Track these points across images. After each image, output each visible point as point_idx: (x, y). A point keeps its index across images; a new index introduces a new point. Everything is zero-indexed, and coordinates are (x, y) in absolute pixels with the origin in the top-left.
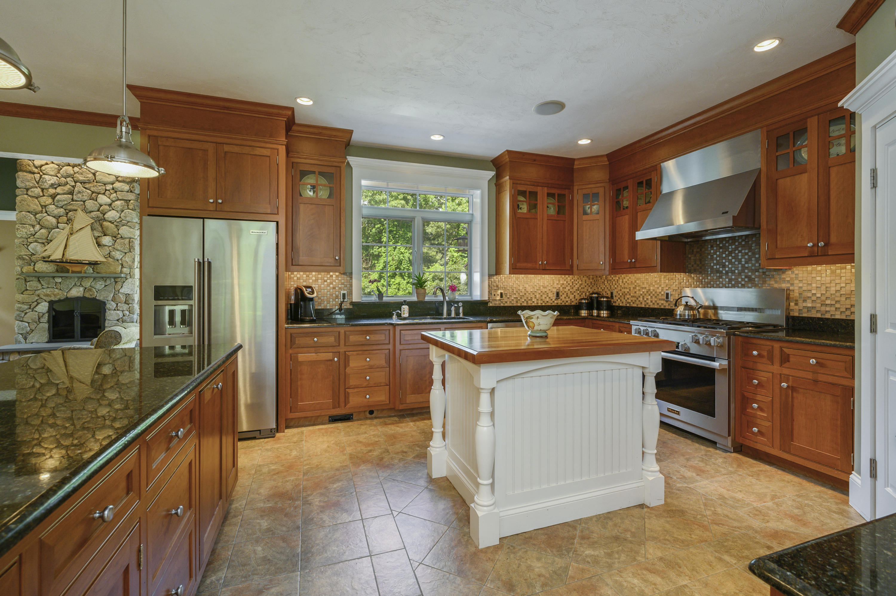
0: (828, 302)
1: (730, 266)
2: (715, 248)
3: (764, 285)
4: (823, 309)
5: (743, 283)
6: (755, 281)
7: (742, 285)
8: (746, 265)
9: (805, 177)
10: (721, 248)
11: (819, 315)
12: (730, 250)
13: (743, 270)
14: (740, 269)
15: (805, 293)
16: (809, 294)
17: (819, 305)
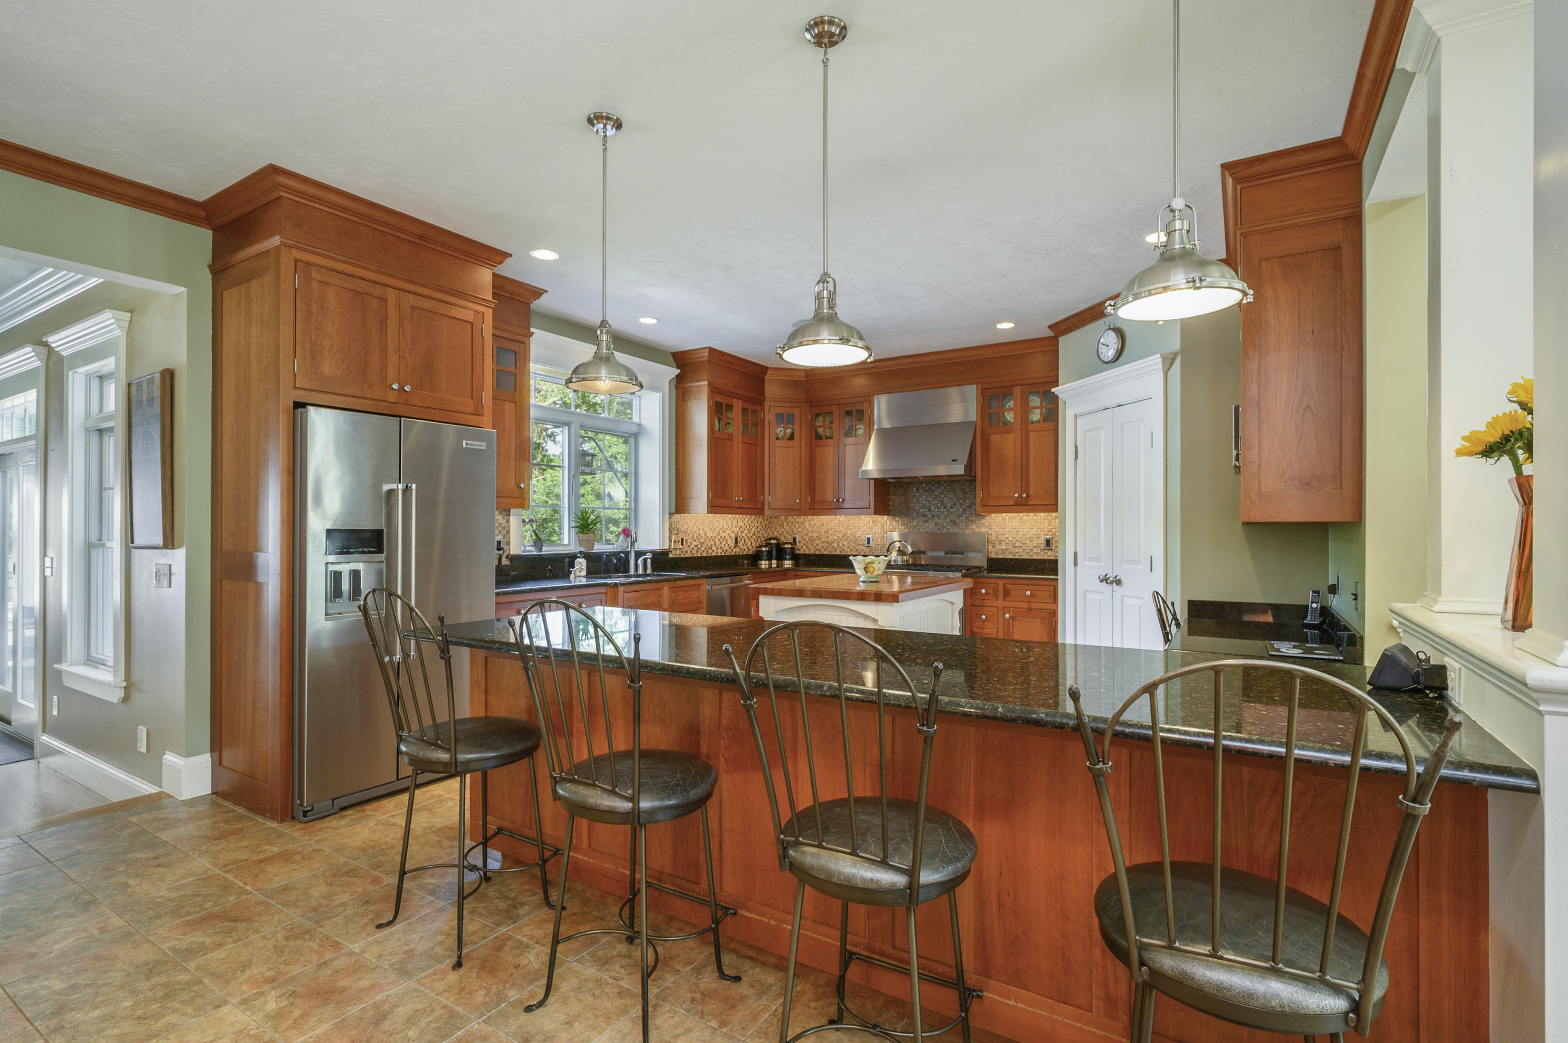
0: (1018, 544)
1: (936, 510)
2: (921, 491)
3: (967, 530)
4: (1014, 550)
5: (948, 527)
6: (959, 525)
8: (952, 510)
9: (1011, 437)
10: (926, 491)
11: (1011, 556)
12: (936, 494)
13: (948, 516)
14: (945, 513)
15: (1000, 536)
16: (1004, 538)
17: (1011, 547)
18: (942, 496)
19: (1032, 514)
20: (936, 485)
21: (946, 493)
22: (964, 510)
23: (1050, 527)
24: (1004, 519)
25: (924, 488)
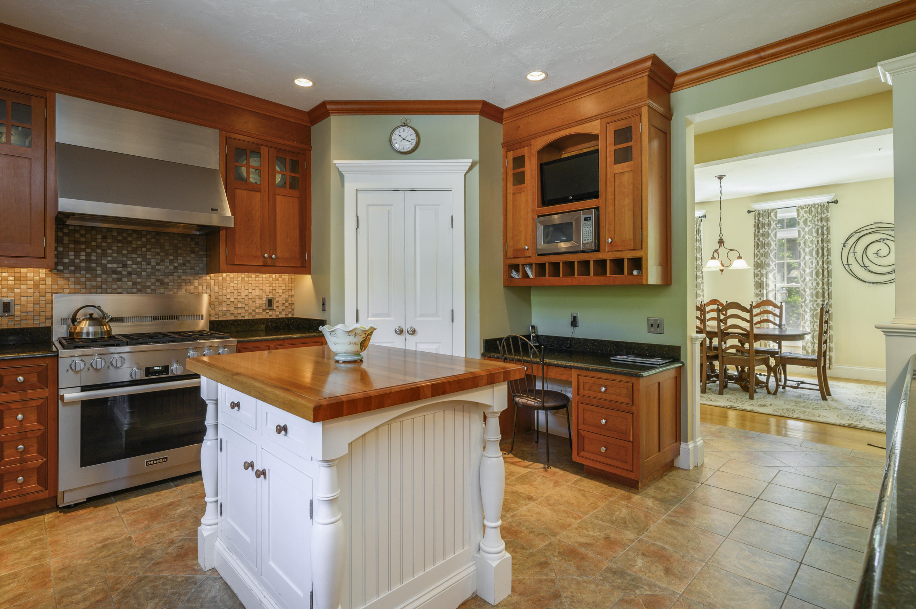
1: (134, 266)
2: (109, 241)
3: (179, 290)
5: (153, 287)
6: (168, 285)
7: (152, 290)
8: (157, 267)
9: (257, 198)
10: (119, 241)
12: (134, 246)
13: (153, 273)
14: (149, 270)
15: (220, 297)
16: (224, 299)
17: (232, 309)
18: (144, 249)
19: (254, 275)
20: (135, 235)
21: (148, 246)
22: (176, 268)
23: (271, 288)
24: (224, 279)
25: (114, 238)
